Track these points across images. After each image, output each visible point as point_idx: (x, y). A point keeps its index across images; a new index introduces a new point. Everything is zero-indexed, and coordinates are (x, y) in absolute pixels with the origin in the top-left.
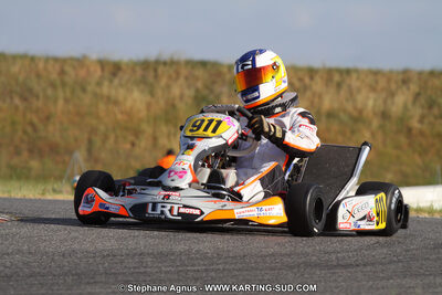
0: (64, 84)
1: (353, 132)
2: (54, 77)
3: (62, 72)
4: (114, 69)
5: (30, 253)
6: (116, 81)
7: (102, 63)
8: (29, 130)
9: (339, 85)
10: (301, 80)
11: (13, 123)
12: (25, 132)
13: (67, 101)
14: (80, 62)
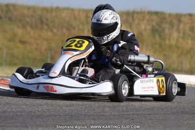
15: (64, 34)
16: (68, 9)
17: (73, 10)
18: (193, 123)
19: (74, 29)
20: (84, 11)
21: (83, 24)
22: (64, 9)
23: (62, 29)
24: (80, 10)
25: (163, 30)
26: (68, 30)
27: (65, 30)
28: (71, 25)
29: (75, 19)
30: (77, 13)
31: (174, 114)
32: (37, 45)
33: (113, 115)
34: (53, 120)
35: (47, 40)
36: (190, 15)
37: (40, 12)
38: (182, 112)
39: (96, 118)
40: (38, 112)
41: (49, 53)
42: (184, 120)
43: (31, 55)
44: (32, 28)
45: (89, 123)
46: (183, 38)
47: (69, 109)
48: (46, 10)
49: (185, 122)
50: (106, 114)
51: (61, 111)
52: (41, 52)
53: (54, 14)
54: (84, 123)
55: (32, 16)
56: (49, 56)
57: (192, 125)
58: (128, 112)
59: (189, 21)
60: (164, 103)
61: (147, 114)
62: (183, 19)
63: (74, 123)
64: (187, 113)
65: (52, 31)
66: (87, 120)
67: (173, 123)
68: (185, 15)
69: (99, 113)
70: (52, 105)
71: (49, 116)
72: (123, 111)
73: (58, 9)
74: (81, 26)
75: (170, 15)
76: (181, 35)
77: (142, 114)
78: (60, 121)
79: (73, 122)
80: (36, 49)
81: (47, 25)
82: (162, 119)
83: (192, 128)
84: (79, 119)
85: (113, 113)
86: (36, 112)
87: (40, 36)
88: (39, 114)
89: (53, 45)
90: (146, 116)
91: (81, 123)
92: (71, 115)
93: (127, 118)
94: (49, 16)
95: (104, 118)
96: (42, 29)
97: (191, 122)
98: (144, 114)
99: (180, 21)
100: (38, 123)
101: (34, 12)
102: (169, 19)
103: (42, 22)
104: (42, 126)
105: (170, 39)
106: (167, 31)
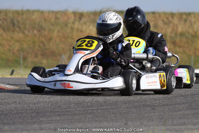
15: (35, 35)
16: (38, 11)
17: (42, 12)
18: (153, 116)
19: (45, 29)
20: (53, 12)
21: (53, 25)
22: (34, 11)
23: (33, 31)
24: (49, 12)
26: (39, 31)
27: (35, 32)
28: (42, 27)
29: (45, 20)
30: (46, 15)
31: (136, 107)
32: (10, 46)
33: (78, 111)
34: (20, 117)
35: (18, 41)
36: (153, 13)
37: (11, 15)
38: (144, 105)
39: (61, 114)
40: (7, 110)
41: (21, 54)
42: (146, 113)
43: (4, 56)
44: (4, 30)
45: (54, 119)
47: (36, 107)
48: (17, 12)
49: (147, 115)
50: (71, 110)
51: (28, 108)
52: (14, 53)
53: (24, 17)
54: (50, 119)
55: (4, 19)
56: (21, 57)
57: (153, 117)
58: (93, 107)
59: (153, 19)
60: (127, 97)
61: (110, 108)
63: (41, 119)
64: (149, 106)
65: (23, 33)
66: (53, 116)
67: (135, 116)
68: (149, 13)
69: (65, 109)
70: (19, 103)
71: (16, 114)
72: (88, 106)
73: (28, 11)
77: (106, 109)
78: (26, 119)
79: (39, 119)
80: (9, 50)
81: (19, 27)
82: (124, 113)
83: (152, 120)
84: (45, 116)
85: (78, 109)
86: (4, 110)
87: (12, 38)
88: (7, 112)
89: (25, 46)
90: (109, 110)
91: (47, 119)
92: (38, 113)
93: (91, 113)
94: (20, 19)
95: (69, 114)
96: (14, 31)
97: (152, 114)
98: (108, 109)
100: (6, 121)
101: (6, 15)
103: (14, 24)
104: (9, 124)
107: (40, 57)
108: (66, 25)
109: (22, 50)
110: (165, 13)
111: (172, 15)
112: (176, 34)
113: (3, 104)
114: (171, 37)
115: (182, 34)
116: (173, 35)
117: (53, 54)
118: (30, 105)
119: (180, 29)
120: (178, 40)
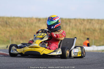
0: (28, 23)
1: (94, 33)
2: (26, 22)
3: (27, 21)
4: (39, 20)
5: (16, 62)
6: (39, 23)
7: (36, 19)
8: (20, 34)
9: (90, 23)
10: (81, 22)
11: (17, 32)
12: (19, 34)
13: (28, 27)
14: (31, 18)
15: (17, 29)
17: (21, 18)
19: (22, 26)
20: (26, 18)
22: (17, 18)
24: (24, 18)
25: (63, 26)
26: (19, 27)
27: (17, 27)
29: (22, 22)
30: (22, 19)
32: (5, 34)
35: (9, 32)
36: (75, 19)
37: (5, 19)
43: (2, 39)
46: (72, 29)
52: (7, 38)
53: (12, 20)
55: (2, 21)
56: (10, 39)
59: (74, 22)
62: (71, 21)
65: (11, 28)
68: (72, 19)
73: (14, 18)
74: (25, 25)
75: (65, 19)
76: (71, 28)
80: (5, 36)
81: (9, 25)
87: (6, 30)
89: (12, 34)
94: (10, 21)
96: (7, 27)
99: (70, 22)
101: (3, 19)
102: (65, 21)
103: (7, 23)
105: (66, 30)
106: (64, 26)
107: (19, 39)
108: (32, 24)
109: (11, 36)
110: (80, 19)
111: (84, 20)
112: (86, 29)
113: (8, 63)
114: (83, 31)
115: (88, 29)
116: (84, 30)
117: (26, 38)
118: (22, 63)
119: (88, 27)
120: (86, 32)
